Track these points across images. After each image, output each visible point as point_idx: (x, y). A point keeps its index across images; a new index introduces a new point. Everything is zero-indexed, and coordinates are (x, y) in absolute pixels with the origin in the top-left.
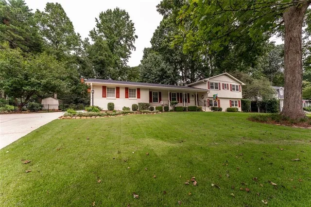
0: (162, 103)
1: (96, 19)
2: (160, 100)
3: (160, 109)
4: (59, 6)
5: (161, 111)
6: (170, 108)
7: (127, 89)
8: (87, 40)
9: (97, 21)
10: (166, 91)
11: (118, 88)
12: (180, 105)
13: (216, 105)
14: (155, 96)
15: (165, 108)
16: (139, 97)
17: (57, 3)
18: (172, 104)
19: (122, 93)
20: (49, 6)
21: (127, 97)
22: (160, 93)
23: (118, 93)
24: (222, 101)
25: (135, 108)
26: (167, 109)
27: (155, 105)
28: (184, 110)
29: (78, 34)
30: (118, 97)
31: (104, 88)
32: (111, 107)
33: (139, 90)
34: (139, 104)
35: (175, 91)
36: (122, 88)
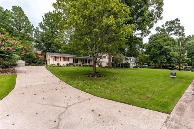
0: (78, 63)
1: (43, 17)
2: (78, 62)
3: (77, 65)
4: (20, 8)
5: (78, 66)
6: (81, 65)
7: (64, 58)
8: (37, 28)
9: (43, 18)
10: (80, 59)
11: (61, 57)
12: (85, 64)
13: (100, 64)
14: (75, 61)
15: (79, 65)
16: (69, 61)
17: (19, 6)
18: (82, 64)
19: (62, 59)
20: (14, 8)
21: (64, 61)
22: (78, 59)
23: (61, 59)
24: (103, 63)
25: (67, 65)
26: (80, 66)
27: (75, 64)
28: (87, 66)
29: (32, 25)
30: (61, 60)
31: (55, 57)
32: (58, 64)
33: (69, 58)
34: (69, 63)
35: (84, 59)
36: (62, 57)
